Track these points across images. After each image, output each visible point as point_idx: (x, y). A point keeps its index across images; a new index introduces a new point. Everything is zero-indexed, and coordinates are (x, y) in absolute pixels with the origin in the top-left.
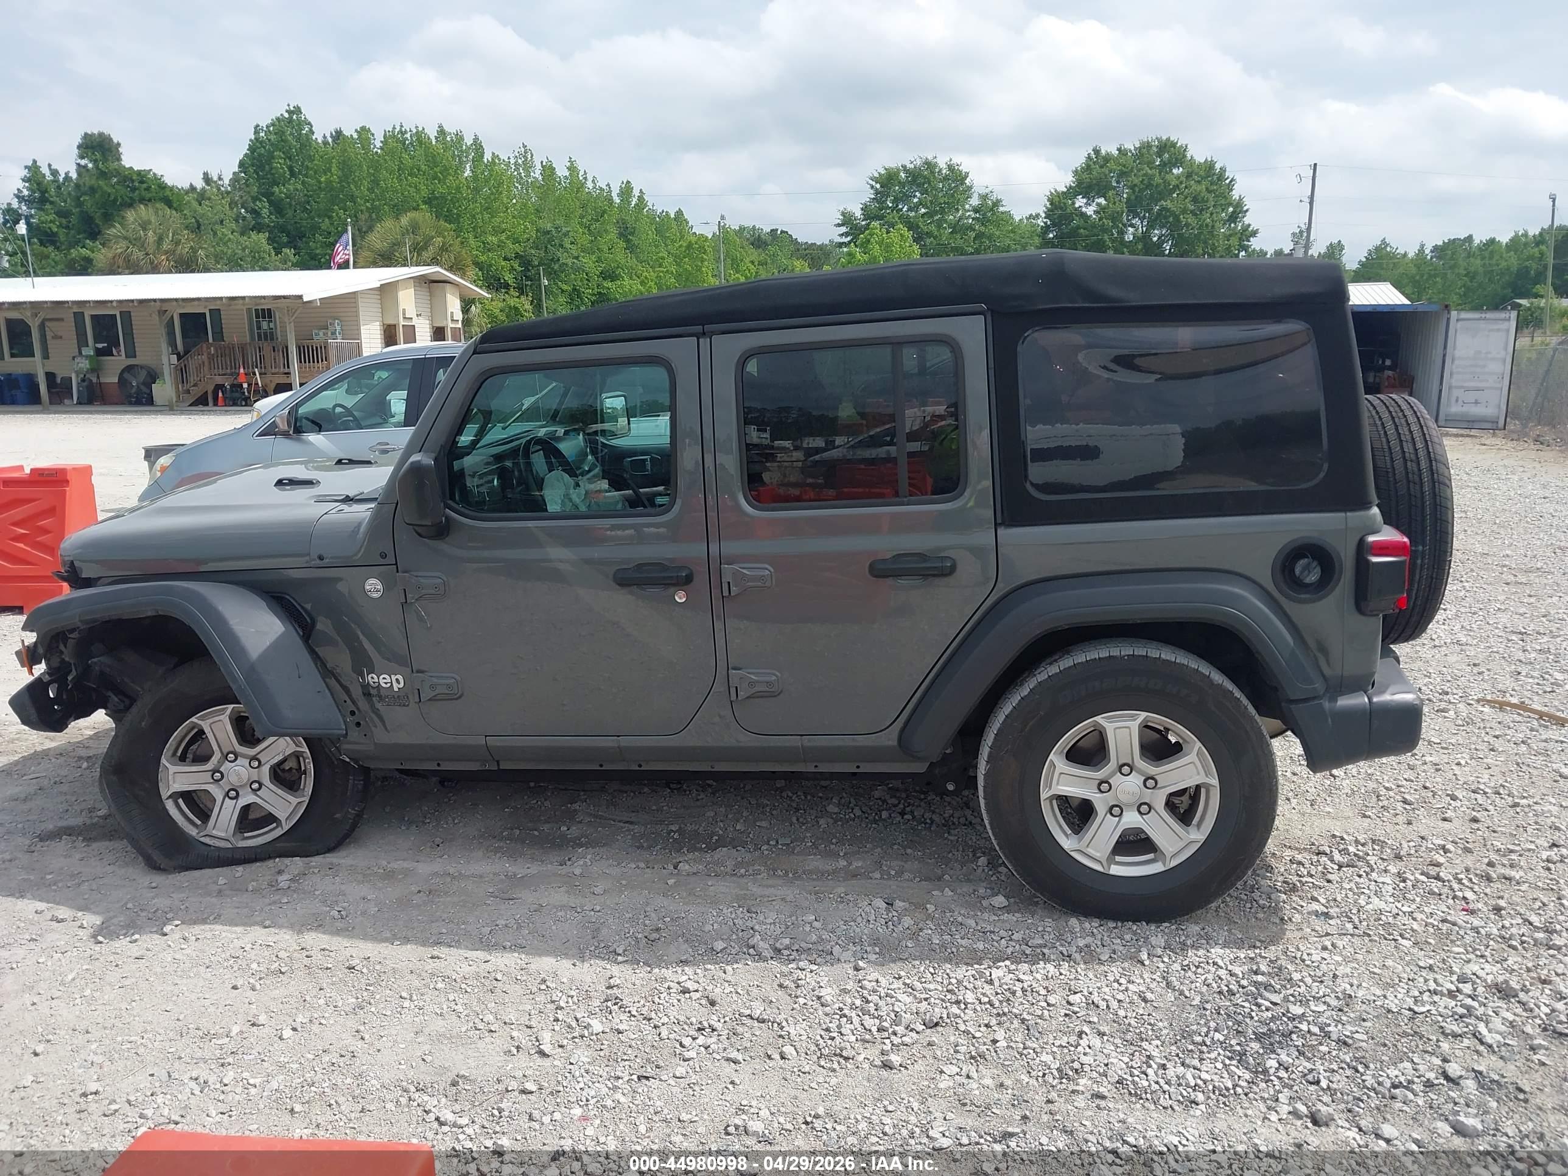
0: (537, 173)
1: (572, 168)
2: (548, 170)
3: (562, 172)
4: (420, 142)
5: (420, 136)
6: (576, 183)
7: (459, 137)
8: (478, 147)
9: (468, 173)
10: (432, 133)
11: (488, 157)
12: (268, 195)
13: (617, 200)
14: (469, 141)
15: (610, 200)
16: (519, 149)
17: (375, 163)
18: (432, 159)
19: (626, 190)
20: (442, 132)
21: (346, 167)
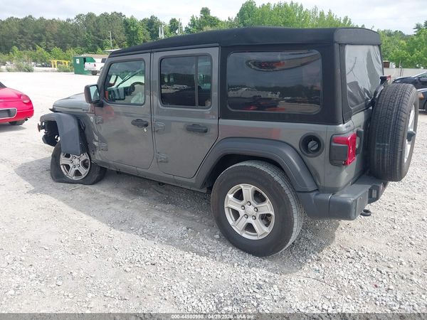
0: (318, 15)
1: (330, 13)
2: (322, 14)
3: (326, 13)
4: (285, 6)
5: (285, 5)
6: (330, 17)
7: (297, 5)
8: (302, 7)
9: (297, 15)
10: (289, 4)
11: (304, 10)
12: (243, 22)
13: (342, 22)
14: (299, 5)
15: (340, 22)
16: (314, 7)
17: (271, 13)
18: (287, 11)
19: (346, 19)
20: (292, 3)
21: (263, 14)
